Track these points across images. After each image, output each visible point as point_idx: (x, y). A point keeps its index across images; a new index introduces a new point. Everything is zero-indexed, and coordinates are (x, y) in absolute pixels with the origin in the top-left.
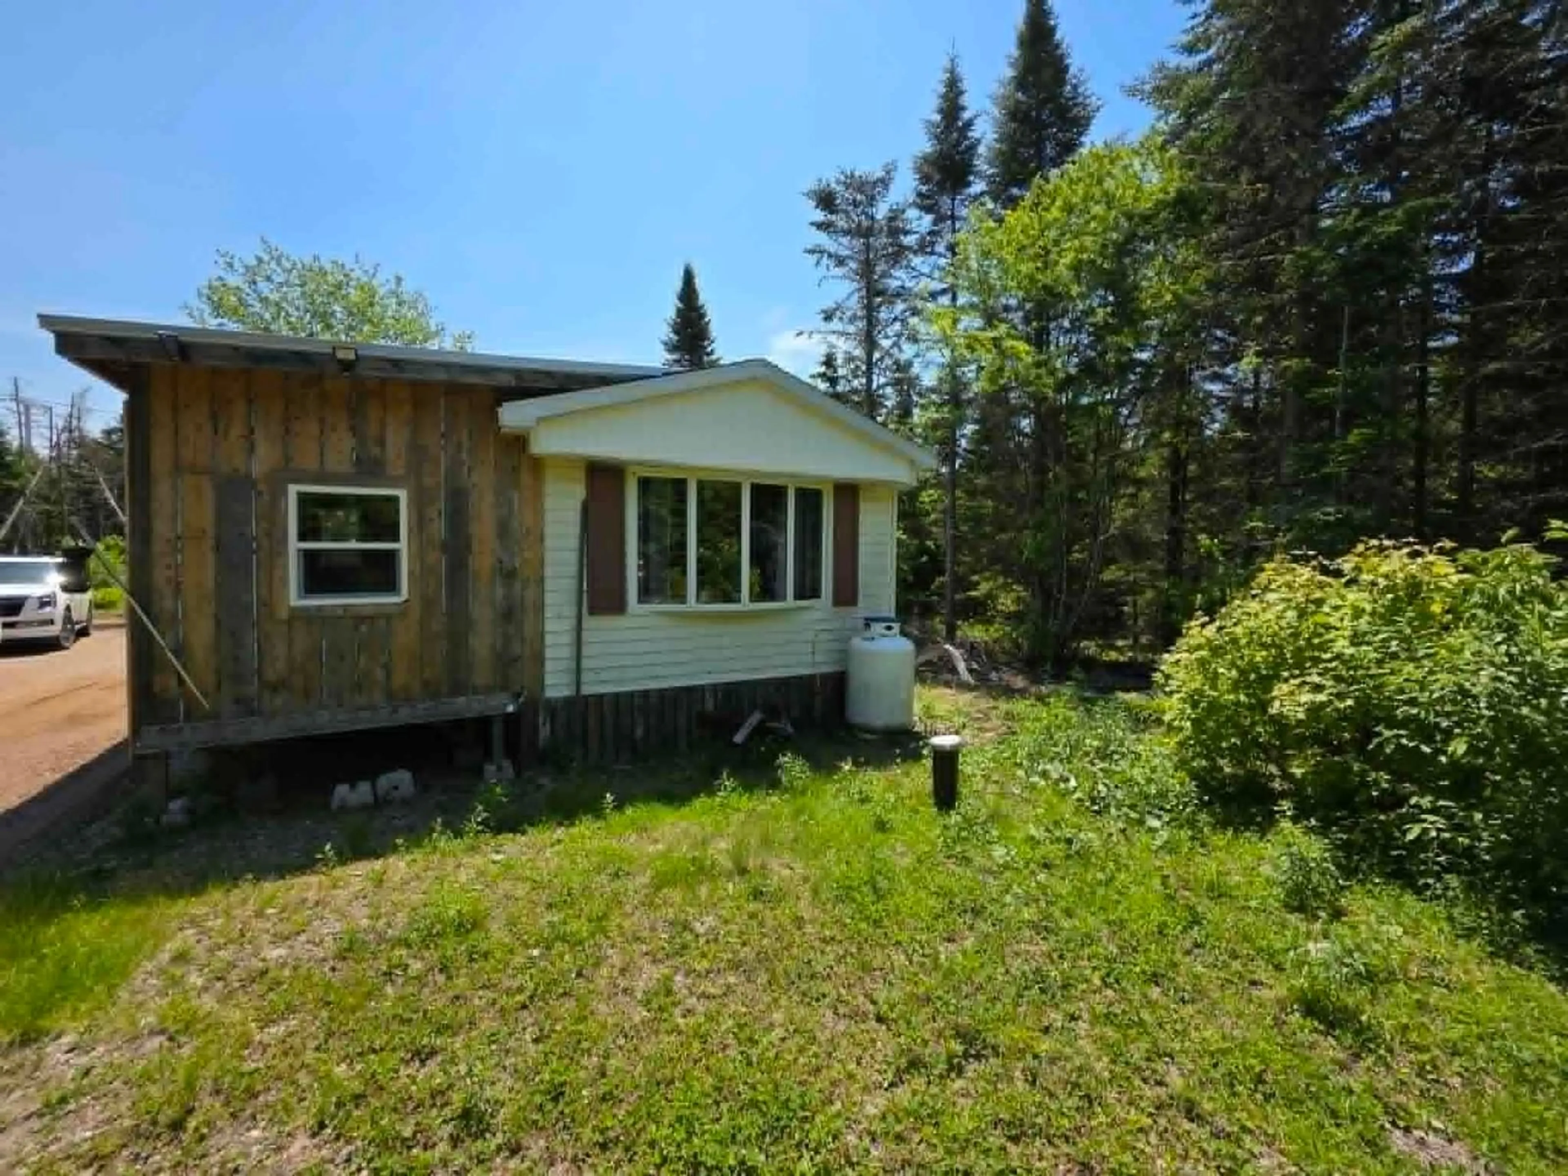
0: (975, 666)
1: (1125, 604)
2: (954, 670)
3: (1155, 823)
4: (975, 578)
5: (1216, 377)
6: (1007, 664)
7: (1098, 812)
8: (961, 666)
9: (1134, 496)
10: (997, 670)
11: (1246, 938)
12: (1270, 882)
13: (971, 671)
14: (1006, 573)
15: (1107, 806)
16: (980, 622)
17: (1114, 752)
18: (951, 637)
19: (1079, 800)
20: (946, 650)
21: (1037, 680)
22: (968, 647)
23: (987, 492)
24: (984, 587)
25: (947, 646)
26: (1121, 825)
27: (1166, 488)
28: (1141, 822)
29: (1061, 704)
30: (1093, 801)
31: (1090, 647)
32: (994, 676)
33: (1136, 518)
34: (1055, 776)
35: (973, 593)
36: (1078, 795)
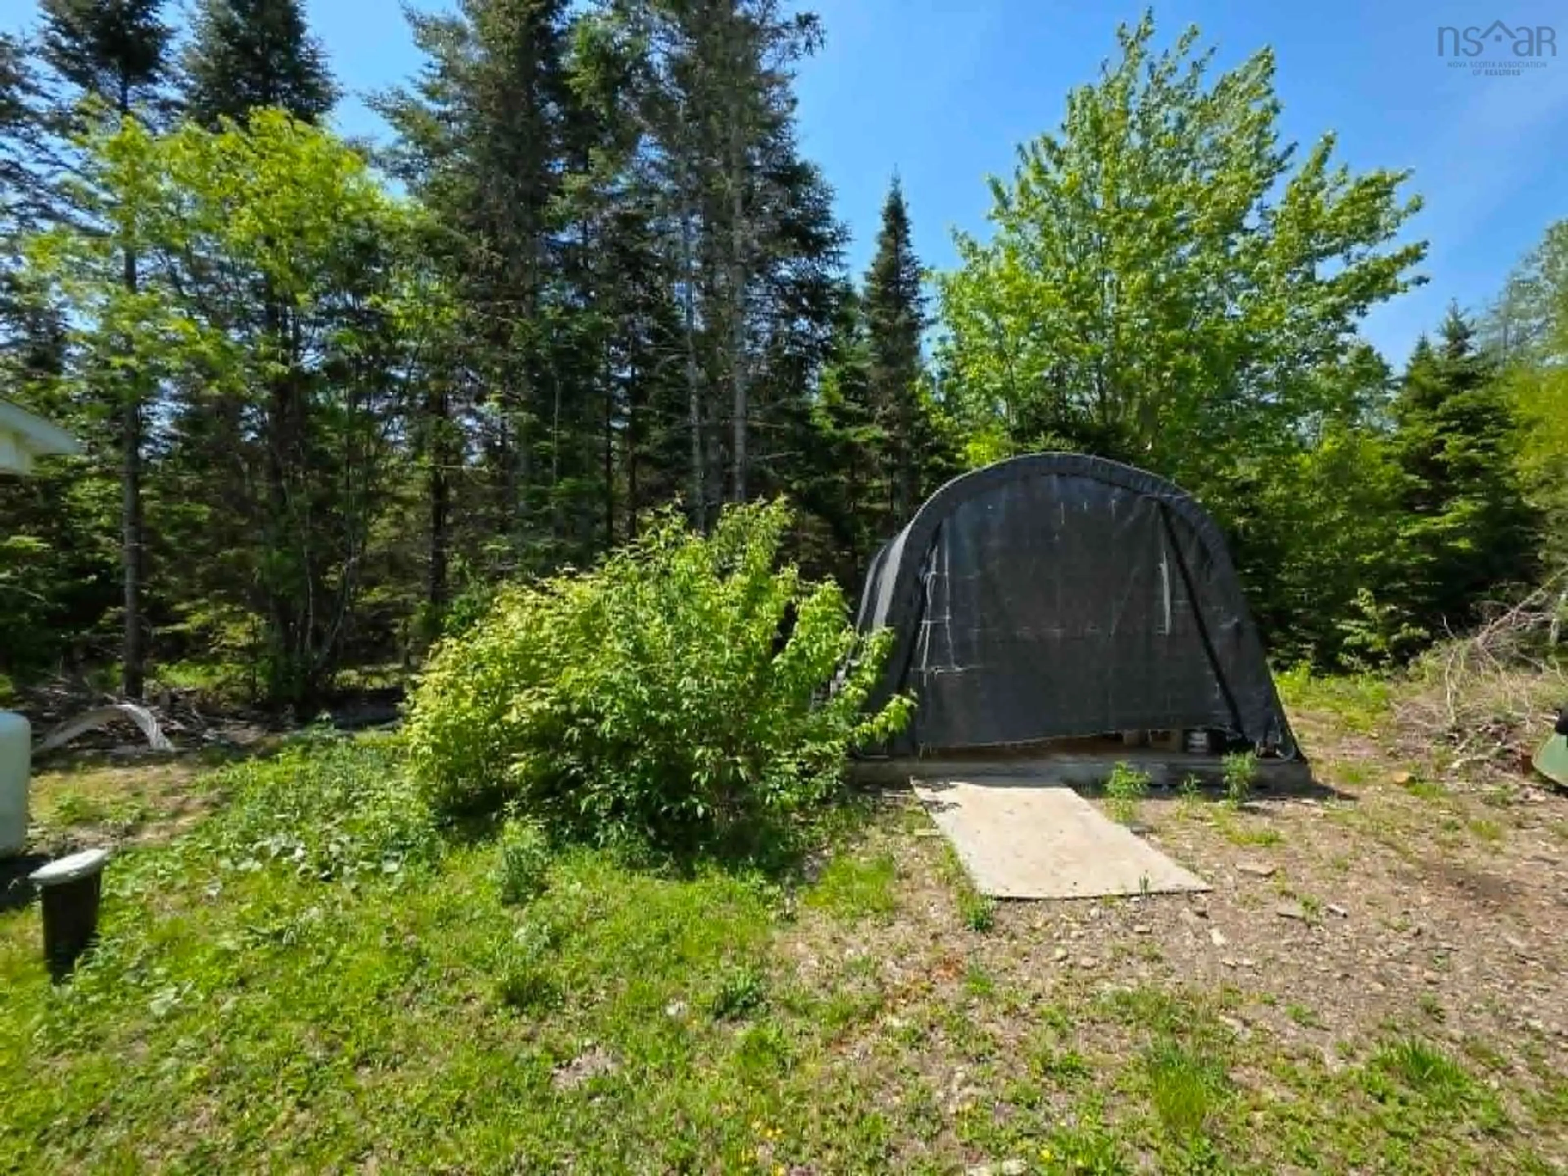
0: (178, 726)
1: (396, 625)
2: (140, 738)
3: (391, 867)
4: (183, 606)
5: (470, 413)
6: (235, 716)
7: (327, 879)
8: (153, 731)
9: (399, 514)
10: (216, 725)
11: (466, 955)
12: (494, 885)
13: (169, 734)
14: (234, 599)
15: (340, 867)
16: (200, 662)
17: (356, 799)
18: (135, 692)
19: (306, 871)
20: (125, 713)
21: (277, 728)
22: (166, 700)
23: (197, 495)
24: (198, 619)
25: (129, 706)
26: (353, 884)
27: (429, 510)
28: (377, 872)
29: (294, 758)
30: (324, 866)
31: (351, 676)
32: (210, 734)
33: (400, 538)
34: (274, 851)
35: (180, 627)
36: (303, 866)
